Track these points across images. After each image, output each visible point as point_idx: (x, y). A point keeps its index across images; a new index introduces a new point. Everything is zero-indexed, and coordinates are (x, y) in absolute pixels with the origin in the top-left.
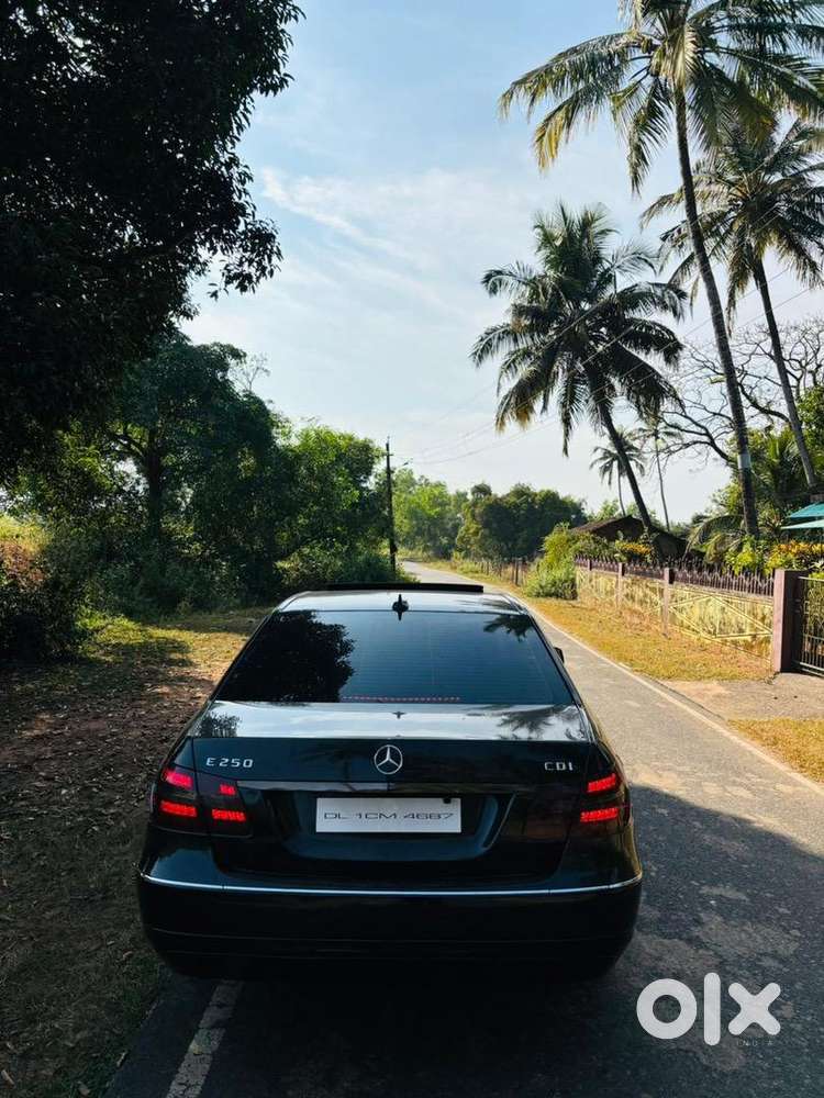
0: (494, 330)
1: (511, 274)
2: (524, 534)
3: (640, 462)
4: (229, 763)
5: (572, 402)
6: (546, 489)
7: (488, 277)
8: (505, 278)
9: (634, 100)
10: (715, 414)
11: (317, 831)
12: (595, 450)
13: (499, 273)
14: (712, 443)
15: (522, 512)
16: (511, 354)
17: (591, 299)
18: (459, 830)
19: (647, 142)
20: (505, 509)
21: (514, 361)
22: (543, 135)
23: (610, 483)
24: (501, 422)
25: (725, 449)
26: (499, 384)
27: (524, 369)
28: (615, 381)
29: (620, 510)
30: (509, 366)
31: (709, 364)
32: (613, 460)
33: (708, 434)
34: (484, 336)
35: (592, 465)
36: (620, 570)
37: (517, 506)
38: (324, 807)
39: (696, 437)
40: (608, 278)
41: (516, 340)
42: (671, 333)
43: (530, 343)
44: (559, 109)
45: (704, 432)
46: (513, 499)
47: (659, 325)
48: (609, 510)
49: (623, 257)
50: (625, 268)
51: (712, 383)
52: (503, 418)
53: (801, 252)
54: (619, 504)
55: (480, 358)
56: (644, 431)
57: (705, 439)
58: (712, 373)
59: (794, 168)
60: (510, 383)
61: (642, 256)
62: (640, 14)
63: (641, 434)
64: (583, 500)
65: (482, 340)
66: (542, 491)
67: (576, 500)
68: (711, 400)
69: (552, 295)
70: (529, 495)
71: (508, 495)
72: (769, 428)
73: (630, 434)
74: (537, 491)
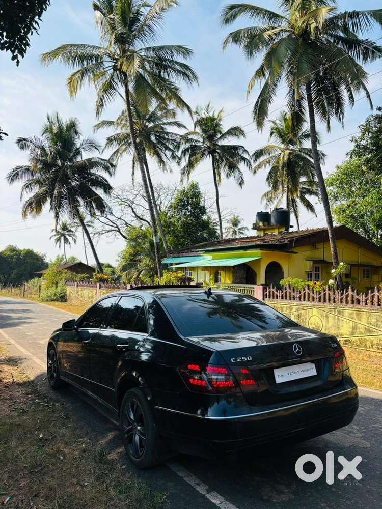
0: (22, 167)
1: (31, 142)
2: (15, 271)
3: (74, 237)
4: (242, 359)
5: (59, 207)
6: (27, 248)
7: (19, 141)
8: (28, 143)
9: (104, 77)
10: (119, 218)
11: (277, 382)
12: (53, 231)
13: (25, 140)
14: (119, 231)
15: (14, 260)
16: (29, 180)
17: (71, 160)
18: (316, 374)
19: (105, 97)
20: (4, 258)
21: (30, 184)
22: (71, 82)
23: (60, 247)
24: (25, 215)
25: (124, 234)
26: (22, 195)
27: (36, 190)
28: (80, 199)
29: (65, 260)
30: (28, 186)
31: (119, 197)
32: (61, 236)
33: (117, 227)
34: (15, 169)
35: (51, 238)
36: (76, 285)
37: (11, 257)
38: (277, 372)
39: (113, 228)
40: (78, 152)
41: (32, 175)
42: (107, 181)
43: (39, 176)
44: (78, 72)
45: (115, 226)
46: (8, 253)
47: (102, 177)
48: (59, 259)
49: (85, 144)
50: (86, 149)
51: (119, 205)
52: (25, 211)
53: (159, 156)
54: (64, 257)
55: (12, 179)
56: (77, 223)
57: (117, 229)
58: (120, 200)
59: (158, 122)
60: (29, 195)
61: (93, 145)
62: (113, 42)
63: (76, 224)
64: (44, 255)
65: (13, 171)
66: (24, 249)
67: (41, 254)
68: (116, 212)
69: (54, 156)
70: (17, 251)
71: (5, 251)
72: (141, 226)
73: (70, 224)
74: (22, 249)
